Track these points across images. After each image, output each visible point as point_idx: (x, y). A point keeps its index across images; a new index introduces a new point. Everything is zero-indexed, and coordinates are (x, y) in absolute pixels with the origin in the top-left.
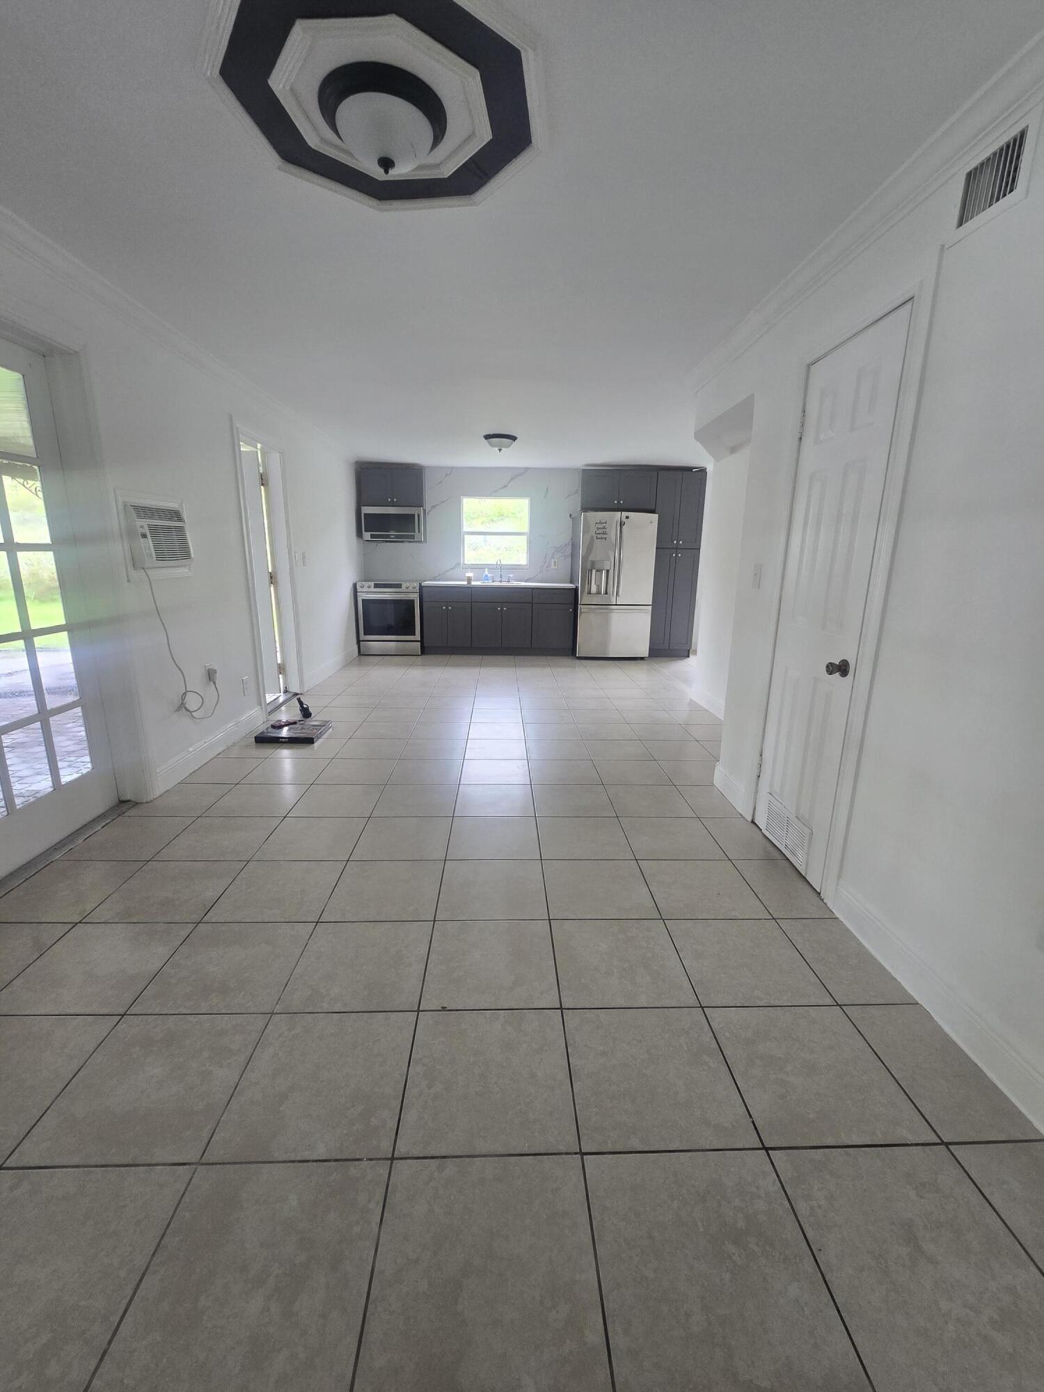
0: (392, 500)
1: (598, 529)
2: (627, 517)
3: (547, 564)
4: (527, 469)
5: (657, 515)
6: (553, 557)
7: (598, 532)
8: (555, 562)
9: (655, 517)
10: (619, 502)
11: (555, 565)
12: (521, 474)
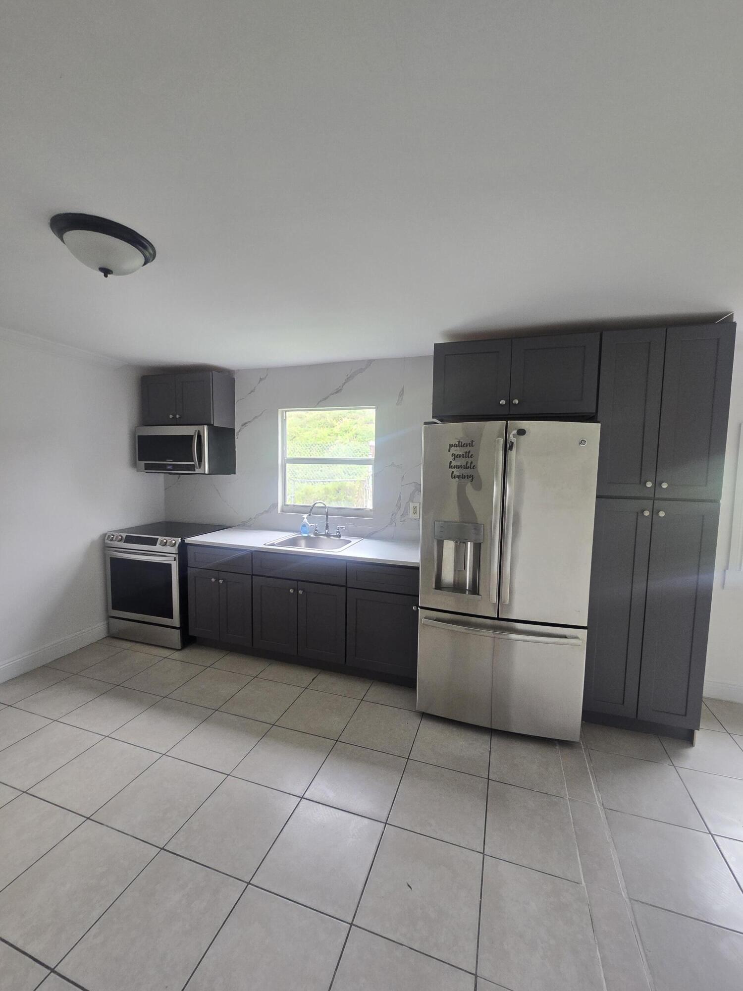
0: (174, 417)
1: (455, 456)
2: (521, 432)
3: (402, 509)
4: (370, 362)
5: (600, 424)
6: (411, 499)
7: (454, 463)
8: (415, 508)
9: (594, 429)
10: (509, 402)
11: (415, 513)
12: (361, 371)
